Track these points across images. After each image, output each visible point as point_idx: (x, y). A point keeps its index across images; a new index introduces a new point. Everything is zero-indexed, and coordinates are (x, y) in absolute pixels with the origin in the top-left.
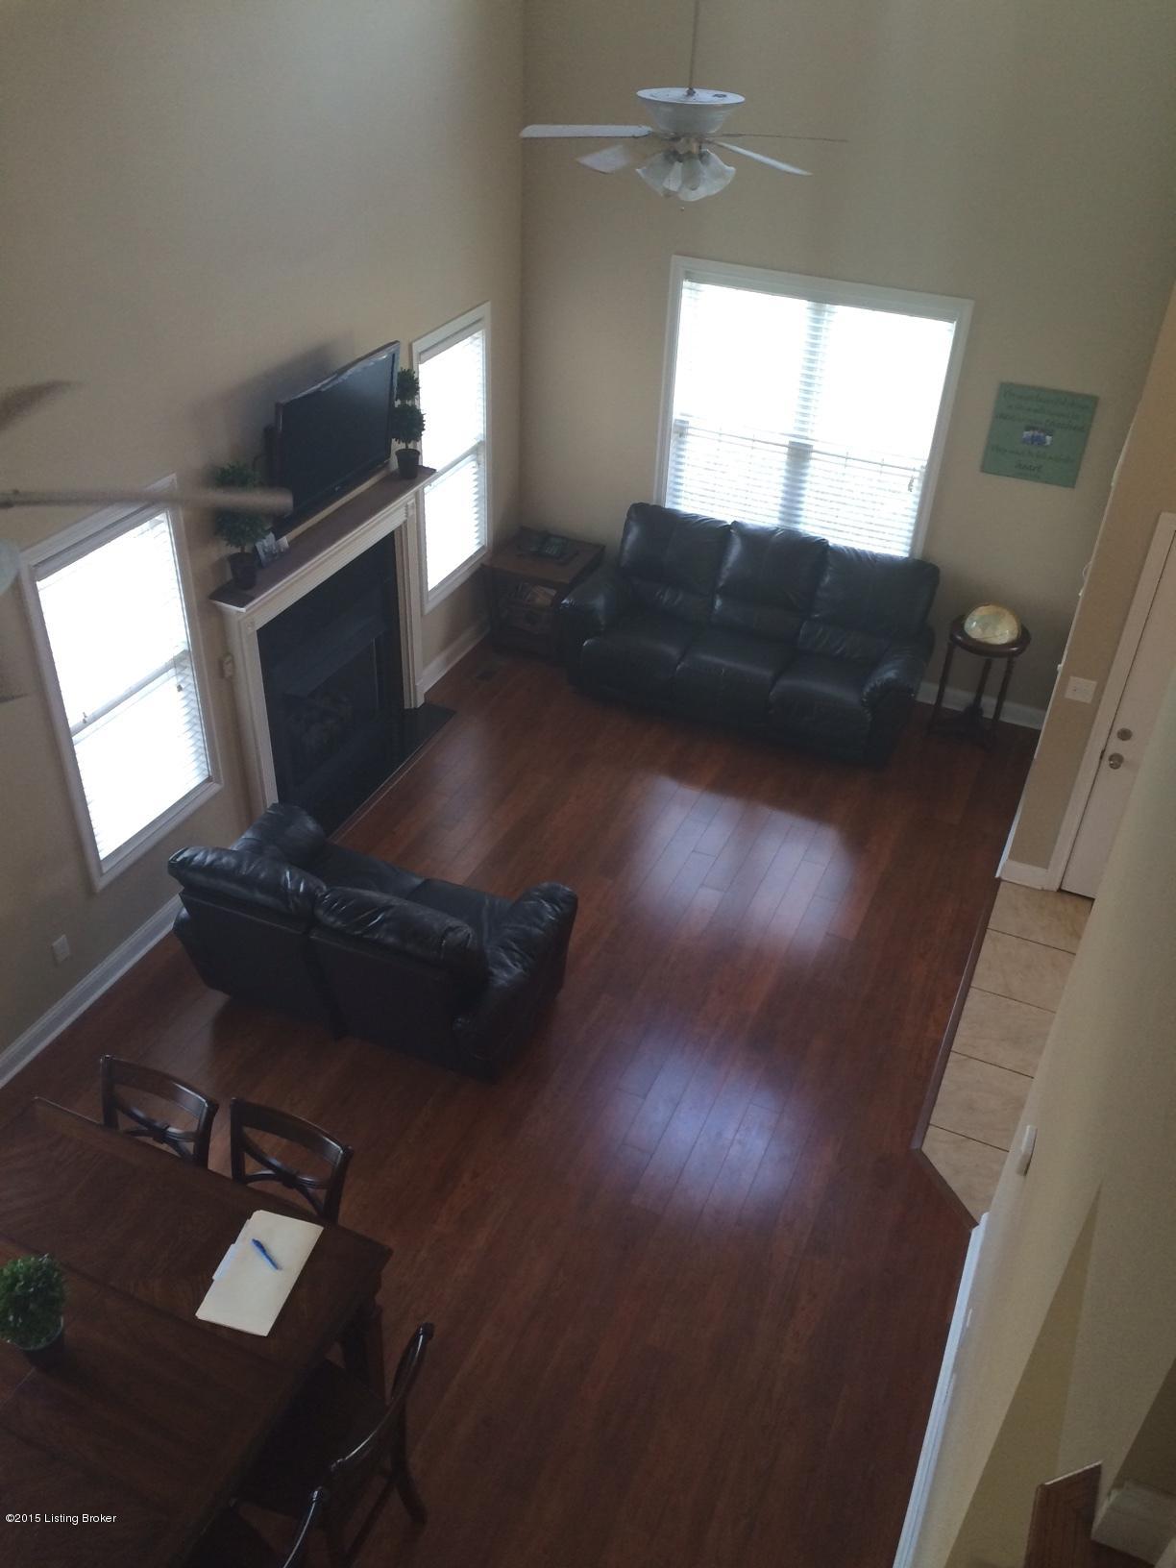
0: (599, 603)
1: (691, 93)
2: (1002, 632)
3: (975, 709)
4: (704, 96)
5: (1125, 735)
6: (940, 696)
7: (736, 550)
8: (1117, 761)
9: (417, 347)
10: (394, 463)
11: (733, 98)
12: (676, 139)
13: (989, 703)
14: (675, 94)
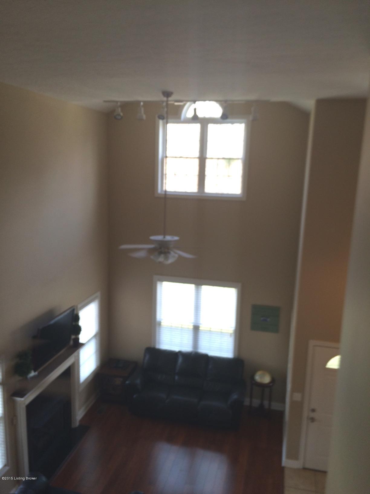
0: (138, 381)
1: (164, 237)
2: (267, 379)
3: (261, 406)
4: (168, 238)
5: (313, 410)
6: (251, 402)
7: (180, 360)
8: (313, 420)
9: (79, 306)
10: (72, 343)
11: (176, 238)
12: (160, 248)
13: (266, 403)
14: (160, 238)
